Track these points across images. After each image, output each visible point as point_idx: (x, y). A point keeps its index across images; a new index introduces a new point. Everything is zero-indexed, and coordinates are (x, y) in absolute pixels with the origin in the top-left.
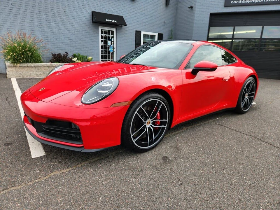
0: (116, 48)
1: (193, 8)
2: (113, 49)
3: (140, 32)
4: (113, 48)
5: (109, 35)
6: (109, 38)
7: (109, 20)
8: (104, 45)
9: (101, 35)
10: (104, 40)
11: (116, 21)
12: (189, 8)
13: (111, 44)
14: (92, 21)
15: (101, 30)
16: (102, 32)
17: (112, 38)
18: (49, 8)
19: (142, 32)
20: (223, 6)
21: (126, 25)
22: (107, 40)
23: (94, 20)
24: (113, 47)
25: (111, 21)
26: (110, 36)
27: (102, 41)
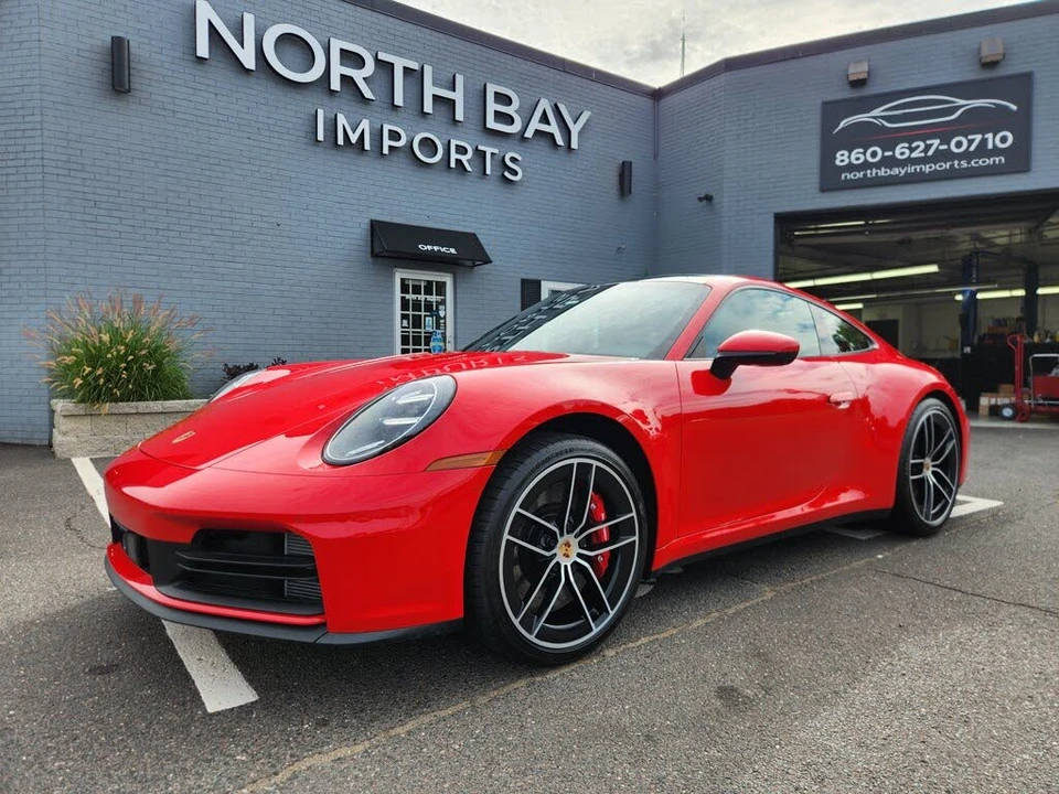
0: (455, 338)
1: (715, 201)
2: (442, 344)
3: (537, 284)
4: (445, 341)
5: (429, 298)
6: (429, 307)
7: (429, 248)
8: (411, 330)
9: (403, 298)
10: (411, 313)
11: (453, 251)
12: (700, 199)
13: (438, 327)
14: (372, 252)
15: (403, 280)
16: (405, 289)
17: (441, 307)
18: (227, 214)
19: (543, 282)
20: (817, 190)
21: (488, 261)
22: (423, 313)
23: (377, 250)
24: (445, 338)
25: (436, 248)
26: (433, 298)
27: (404, 317)
